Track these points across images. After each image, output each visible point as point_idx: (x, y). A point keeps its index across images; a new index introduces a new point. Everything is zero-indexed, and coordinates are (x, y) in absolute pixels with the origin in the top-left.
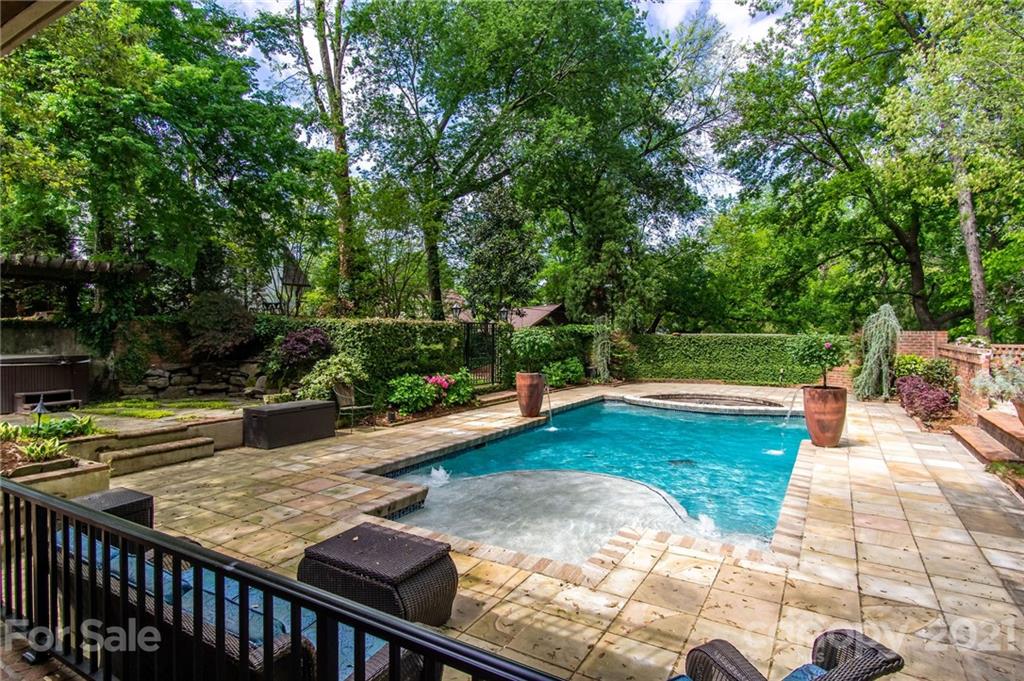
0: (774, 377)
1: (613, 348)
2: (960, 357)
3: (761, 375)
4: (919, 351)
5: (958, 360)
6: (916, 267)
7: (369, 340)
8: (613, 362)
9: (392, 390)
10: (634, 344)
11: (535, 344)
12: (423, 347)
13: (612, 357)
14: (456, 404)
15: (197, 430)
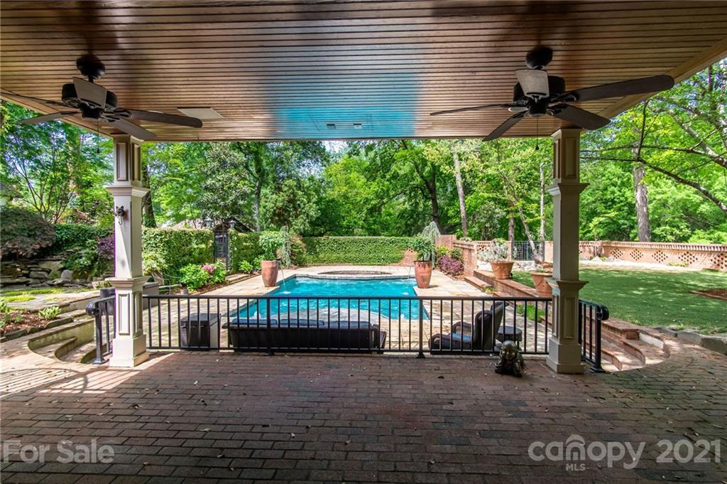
0: (379, 260)
1: (292, 246)
2: (465, 247)
3: (372, 260)
4: (445, 244)
5: (464, 248)
6: (434, 200)
7: (167, 242)
8: (292, 254)
9: (182, 275)
10: (304, 242)
11: (275, 243)
12: (196, 246)
13: (292, 251)
14: (218, 283)
15: (75, 305)
